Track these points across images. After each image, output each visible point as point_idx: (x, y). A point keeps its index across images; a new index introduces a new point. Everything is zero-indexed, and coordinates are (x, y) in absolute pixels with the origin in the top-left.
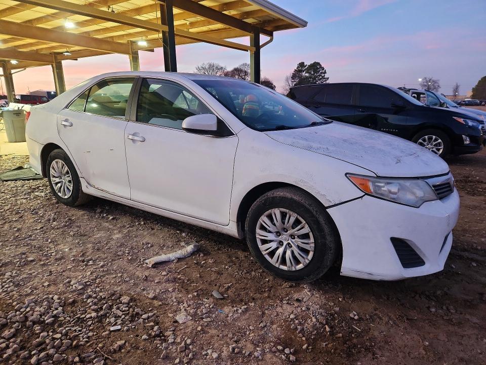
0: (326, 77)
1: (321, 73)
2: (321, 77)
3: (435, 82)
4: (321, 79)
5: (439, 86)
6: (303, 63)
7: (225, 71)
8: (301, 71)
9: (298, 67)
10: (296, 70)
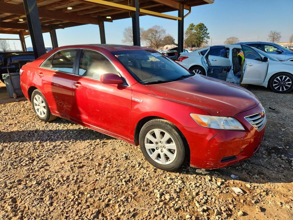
0: (207, 33)
1: (205, 30)
2: (204, 33)
3: (278, 34)
4: (204, 34)
5: (280, 37)
6: (193, 24)
7: (143, 31)
8: (192, 29)
9: (189, 27)
10: (188, 29)
